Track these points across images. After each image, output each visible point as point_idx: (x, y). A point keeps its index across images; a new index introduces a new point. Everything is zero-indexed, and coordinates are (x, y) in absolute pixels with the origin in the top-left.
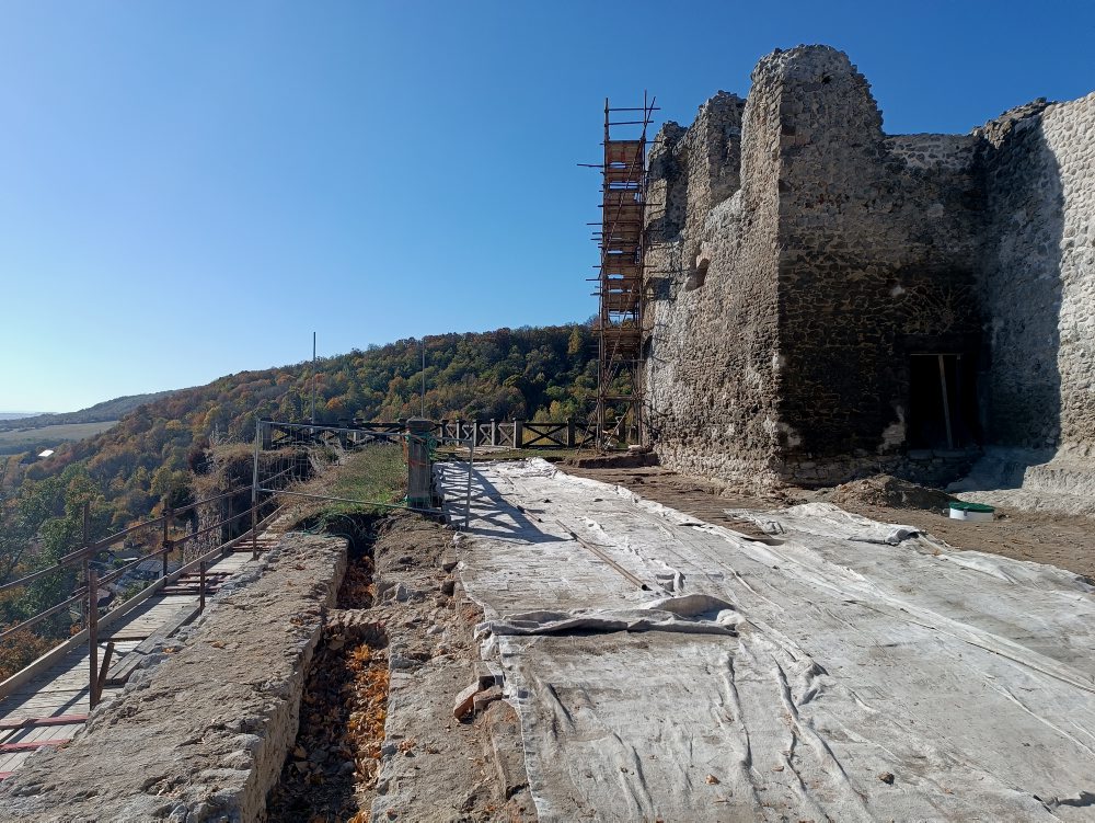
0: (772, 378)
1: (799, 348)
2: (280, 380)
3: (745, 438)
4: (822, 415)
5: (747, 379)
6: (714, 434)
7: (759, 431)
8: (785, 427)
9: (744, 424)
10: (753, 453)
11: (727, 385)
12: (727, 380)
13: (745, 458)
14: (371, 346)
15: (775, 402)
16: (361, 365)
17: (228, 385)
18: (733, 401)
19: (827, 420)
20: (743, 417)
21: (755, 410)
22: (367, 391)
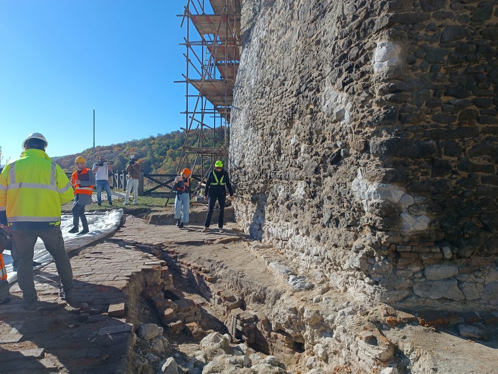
0: (371, 96)
1: (431, 28)
2: (115, 150)
3: (319, 206)
4: (475, 168)
5: (324, 108)
6: (281, 194)
7: (343, 198)
8: (397, 194)
9: (319, 182)
10: (332, 232)
11: (297, 123)
12: (297, 116)
13: (318, 238)
14: (159, 134)
15: (374, 142)
16: (154, 143)
17: (91, 153)
18: (303, 147)
19: (484, 180)
20: (317, 171)
21: (337, 160)
22: (156, 156)
